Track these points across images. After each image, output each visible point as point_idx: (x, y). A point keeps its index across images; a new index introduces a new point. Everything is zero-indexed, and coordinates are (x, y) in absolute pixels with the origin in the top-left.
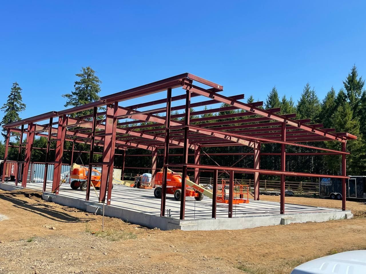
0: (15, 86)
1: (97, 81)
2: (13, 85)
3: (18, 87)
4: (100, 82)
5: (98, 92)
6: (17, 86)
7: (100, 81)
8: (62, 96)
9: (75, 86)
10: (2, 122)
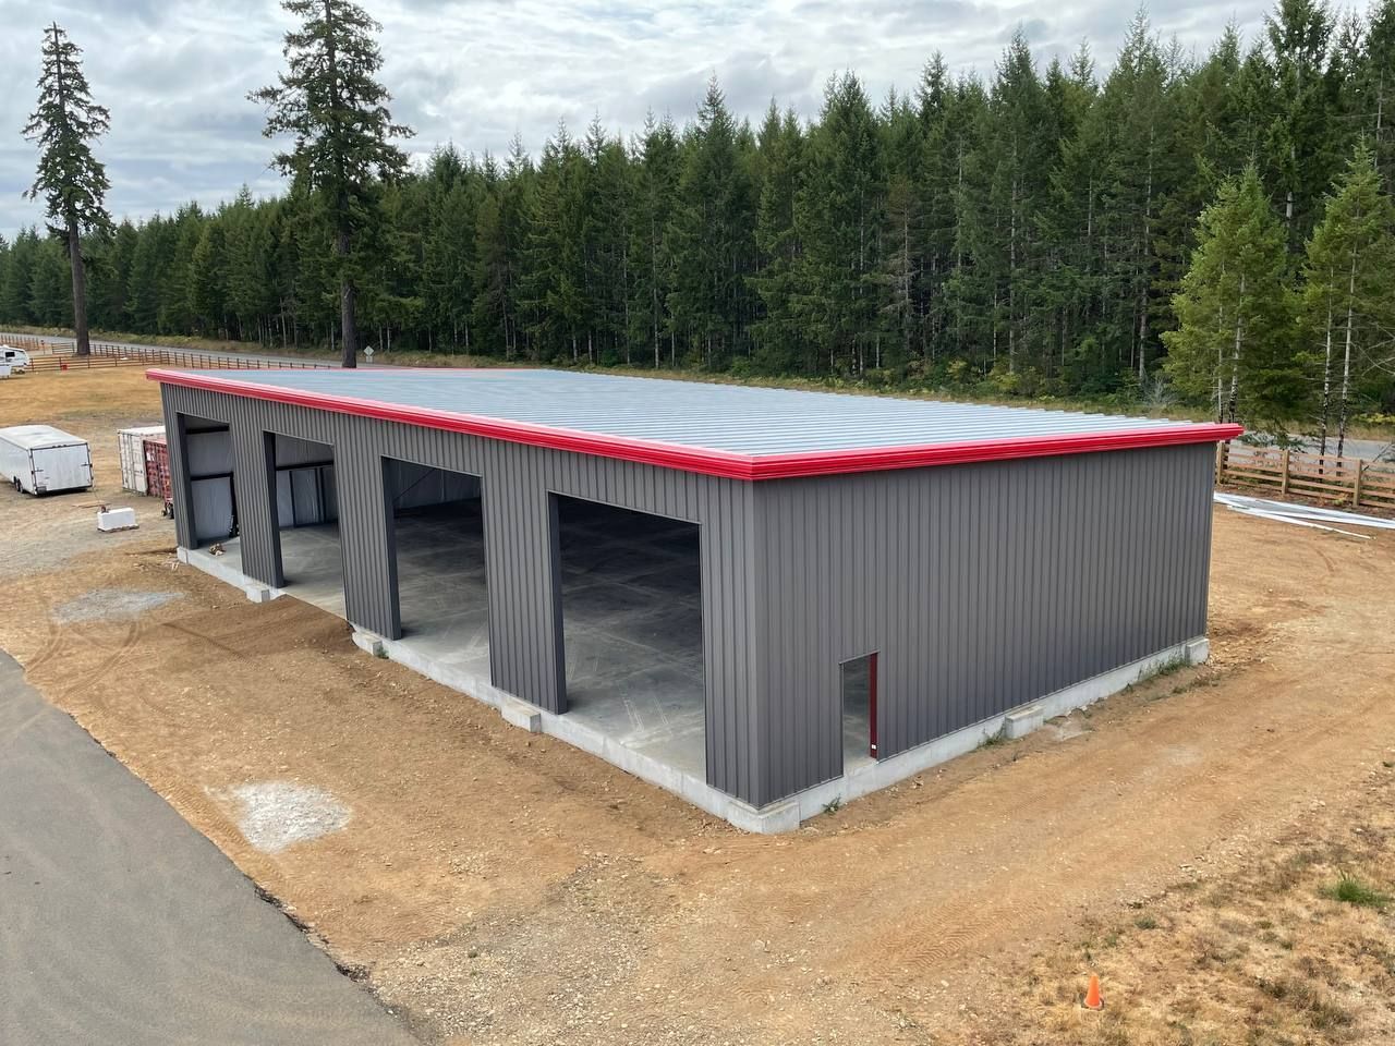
0: (53, 40)
1: (362, 24)
2: (46, 35)
3: (66, 42)
4: (374, 27)
5: (376, 70)
6: (62, 41)
7: (376, 23)
8: (249, 98)
9: (285, 52)
10: (38, 184)
